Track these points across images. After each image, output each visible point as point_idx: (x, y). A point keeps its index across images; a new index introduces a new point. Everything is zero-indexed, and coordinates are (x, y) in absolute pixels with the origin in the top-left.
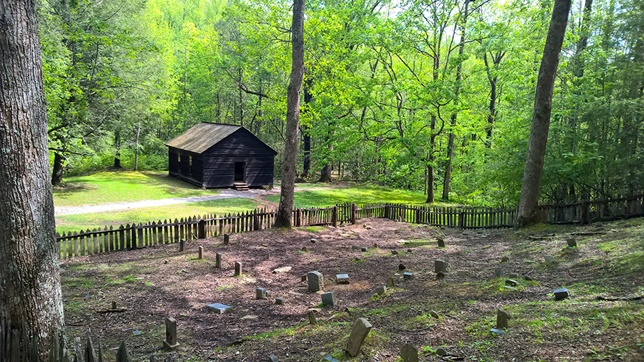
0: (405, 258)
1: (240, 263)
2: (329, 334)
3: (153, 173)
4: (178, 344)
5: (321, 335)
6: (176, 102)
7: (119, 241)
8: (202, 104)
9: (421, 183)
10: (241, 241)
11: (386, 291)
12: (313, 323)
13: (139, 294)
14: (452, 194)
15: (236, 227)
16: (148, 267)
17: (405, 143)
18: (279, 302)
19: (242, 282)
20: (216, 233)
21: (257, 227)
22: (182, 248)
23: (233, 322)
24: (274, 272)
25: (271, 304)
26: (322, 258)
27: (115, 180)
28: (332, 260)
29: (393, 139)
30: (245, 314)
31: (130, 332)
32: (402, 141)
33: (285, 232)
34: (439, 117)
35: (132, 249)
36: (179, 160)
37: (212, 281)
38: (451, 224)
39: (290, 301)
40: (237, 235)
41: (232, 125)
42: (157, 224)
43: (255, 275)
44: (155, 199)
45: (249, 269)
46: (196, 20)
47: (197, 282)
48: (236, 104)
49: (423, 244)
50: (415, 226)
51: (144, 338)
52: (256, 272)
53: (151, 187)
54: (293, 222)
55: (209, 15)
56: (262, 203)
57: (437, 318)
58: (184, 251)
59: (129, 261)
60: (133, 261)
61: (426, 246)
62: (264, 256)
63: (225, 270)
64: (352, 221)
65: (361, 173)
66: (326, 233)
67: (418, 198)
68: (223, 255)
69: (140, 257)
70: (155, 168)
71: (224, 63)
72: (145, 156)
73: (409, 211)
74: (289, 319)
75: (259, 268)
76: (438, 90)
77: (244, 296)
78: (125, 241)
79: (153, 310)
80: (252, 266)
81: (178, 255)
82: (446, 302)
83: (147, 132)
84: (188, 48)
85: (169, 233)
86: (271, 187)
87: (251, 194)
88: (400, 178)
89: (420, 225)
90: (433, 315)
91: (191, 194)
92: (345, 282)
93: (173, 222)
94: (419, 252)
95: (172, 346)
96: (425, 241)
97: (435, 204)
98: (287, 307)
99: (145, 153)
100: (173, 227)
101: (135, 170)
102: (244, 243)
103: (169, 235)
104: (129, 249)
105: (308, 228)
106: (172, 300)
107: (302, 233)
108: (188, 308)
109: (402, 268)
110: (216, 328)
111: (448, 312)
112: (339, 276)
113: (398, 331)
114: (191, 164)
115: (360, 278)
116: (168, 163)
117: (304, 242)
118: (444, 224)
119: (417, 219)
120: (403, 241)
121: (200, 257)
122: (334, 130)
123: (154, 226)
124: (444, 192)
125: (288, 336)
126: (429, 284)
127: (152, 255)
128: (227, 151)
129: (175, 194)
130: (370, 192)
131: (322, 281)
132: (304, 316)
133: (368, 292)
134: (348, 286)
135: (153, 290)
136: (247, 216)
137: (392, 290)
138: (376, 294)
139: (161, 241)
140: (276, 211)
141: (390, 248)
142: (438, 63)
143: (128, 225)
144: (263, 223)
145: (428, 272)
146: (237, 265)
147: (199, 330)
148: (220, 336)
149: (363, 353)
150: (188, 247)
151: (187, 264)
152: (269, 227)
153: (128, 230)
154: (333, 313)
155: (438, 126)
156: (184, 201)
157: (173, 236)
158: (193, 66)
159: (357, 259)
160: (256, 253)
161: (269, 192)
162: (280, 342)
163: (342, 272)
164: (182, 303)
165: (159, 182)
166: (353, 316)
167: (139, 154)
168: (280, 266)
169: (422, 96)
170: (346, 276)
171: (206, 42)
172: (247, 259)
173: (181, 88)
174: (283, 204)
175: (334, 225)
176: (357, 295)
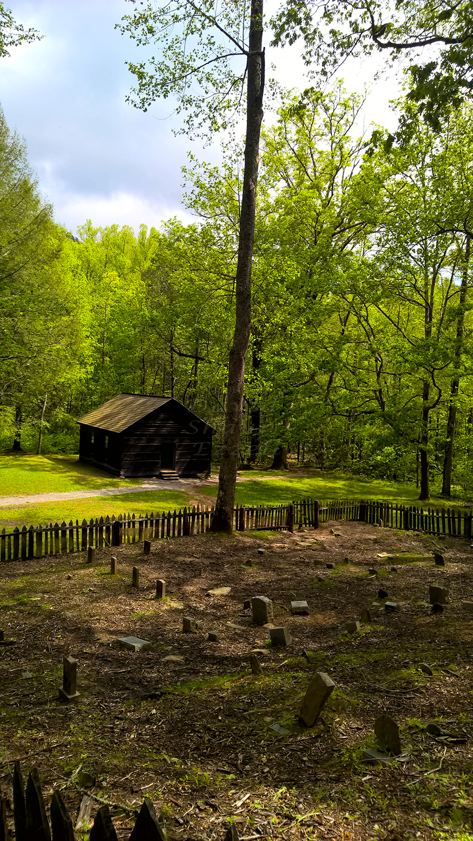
0: (387, 579)
1: (163, 582)
2: (276, 690)
3: (60, 457)
4: (78, 694)
5: (267, 690)
6: (91, 369)
7: (12, 546)
8: (124, 370)
9: (411, 471)
10: (166, 550)
11: (358, 629)
12: (256, 671)
13: (33, 621)
14: (456, 488)
15: (160, 529)
16: (47, 583)
17: (387, 419)
18: (213, 638)
19: (166, 607)
20: (134, 539)
21: (187, 531)
22: (90, 559)
23: (151, 664)
24: (208, 595)
25: (202, 640)
26: (272, 576)
27: (13, 466)
28: (286, 579)
29: (370, 412)
30: (167, 653)
31: (18, 673)
32: (383, 416)
33: (225, 540)
34: (434, 384)
35: (29, 559)
36: (93, 441)
37: (126, 605)
38: (454, 532)
39: (228, 637)
40: (161, 542)
41: (159, 397)
42: (60, 526)
43: (183, 597)
44: (60, 492)
45: (174, 589)
46: (120, 268)
47: (107, 606)
48: (165, 369)
49: (413, 560)
50: (403, 533)
51: (35, 683)
52: (183, 594)
53: (56, 476)
54: (234, 523)
55: (136, 262)
56: (195, 497)
57: (431, 674)
58: (94, 563)
59: (23, 574)
60: (28, 574)
61: (418, 563)
62: (194, 571)
63: (143, 590)
64: (315, 524)
65: (328, 458)
66: (278, 541)
67: (407, 493)
68: (143, 569)
69: (37, 569)
70: (64, 451)
71: (152, 320)
72: (51, 436)
73: (394, 511)
74: (225, 663)
75: (189, 589)
76: (431, 351)
77: (168, 628)
78: (20, 547)
79: (49, 643)
80: (178, 585)
81: (84, 568)
82: (444, 649)
83: (54, 406)
84: (110, 302)
85: (75, 537)
86: (208, 476)
87: (182, 485)
88: (382, 465)
89: (410, 533)
90: (425, 670)
91: (106, 485)
92: (303, 612)
93: (80, 524)
94: (408, 571)
95: (70, 697)
96: (416, 556)
97: (431, 501)
98: (222, 645)
99: (50, 432)
100: (80, 530)
101: (37, 453)
102: (170, 552)
103: (75, 540)
104: (24, 558)
105: (254, 533)
106: (74, 630)
107: (247, 540)
108: (94, 642)
109: (382, 595)
110: (129, 672)
111: (447, 665)
112: (294, 604)
113: (375, 691)
114: (107, 446)
115: (324, 608)
116: (78, 444)
117: (249, 553)
118: (444, 531)
119: (406, 524)
120: (384, 555)
121: (113, 572)
122: (291, 401)
123: (56, 528)
124: (444, 484)
125: (222, 690)
126: (421, 620)
127: (52, 567)
128: (152, 430)
129: (85, 485)
130: (339, 484)
131: (271, 612)
132: (245, 659)
133: (334, 628)
134: (308, 619)
135: (50, 615)
136: (175, 516)
137: (368, 628)
138: (346, 632)
139: (64, 548)
140: (212, 509)
141: (367, 564)
142: (431, 314)
143: (25, 528)
144: (196, 525)
145: (420, 603)
146: (159, 584)
147: (106, 673)
148: (133, 683)
149: (324, 723)
150: (98, 557)
151: (96, 580)
152: (202, 531)
153: (24, 534)
154: (285, 658)
155: (433, 395)
156: (95, 494)
157: (80, 540)
158: (114, 323)
159: (320, 580)
160: (184, 567)
161: (204, 482)
162: (211, 699)
163: (300, 597)
164: (86, 634)
165: (66, 469)
166: (312, 664)
167: (44, 433)
168: (217, 586)
169: (410, 358)
170: (304, 604)
171: (131, 295)
172: (174, 574)
173: (98, 350)
174: (221, 501)
175: (290, 529)
176: (319, 632)
